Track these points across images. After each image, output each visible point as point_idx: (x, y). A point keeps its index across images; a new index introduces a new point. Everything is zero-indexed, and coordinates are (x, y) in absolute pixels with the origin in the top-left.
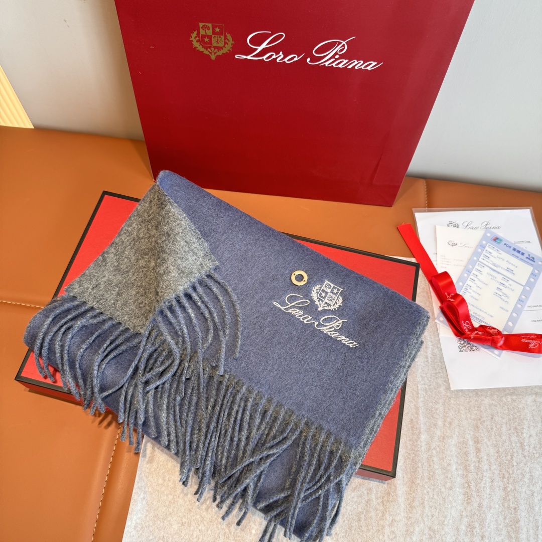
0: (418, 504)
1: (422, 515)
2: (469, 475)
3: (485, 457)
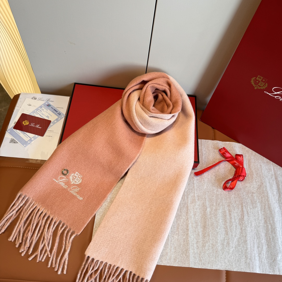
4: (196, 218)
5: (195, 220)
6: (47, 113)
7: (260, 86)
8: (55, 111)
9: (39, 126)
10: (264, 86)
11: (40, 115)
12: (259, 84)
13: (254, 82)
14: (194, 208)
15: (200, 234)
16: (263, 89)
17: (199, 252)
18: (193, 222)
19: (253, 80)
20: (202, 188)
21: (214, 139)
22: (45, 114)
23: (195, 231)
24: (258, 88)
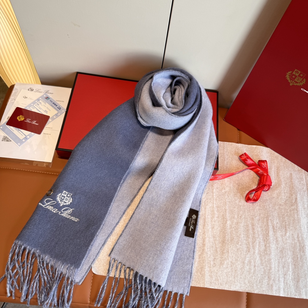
0: (226, 252)
1: (228, 257)
2: (249, 239)
3: (257, 232)
4: (214, 231)
5: (213, 234)
6: (45, 107)
7: (296, 82)
8: (54, 104)
9: (35, 123)
10: (301, 82)
11: (37, 109)
12: (296, 80)
13: (289, 77)
14: (213, 220)
15: (218, 250)
16: (300, 85)
17: (216, 270)
18: (210, 236)
19: (288, 75)
20: (222, 198)
21: (239, 142)
22: (42, 109)
23: (213, 247)
24: (294, 84)
